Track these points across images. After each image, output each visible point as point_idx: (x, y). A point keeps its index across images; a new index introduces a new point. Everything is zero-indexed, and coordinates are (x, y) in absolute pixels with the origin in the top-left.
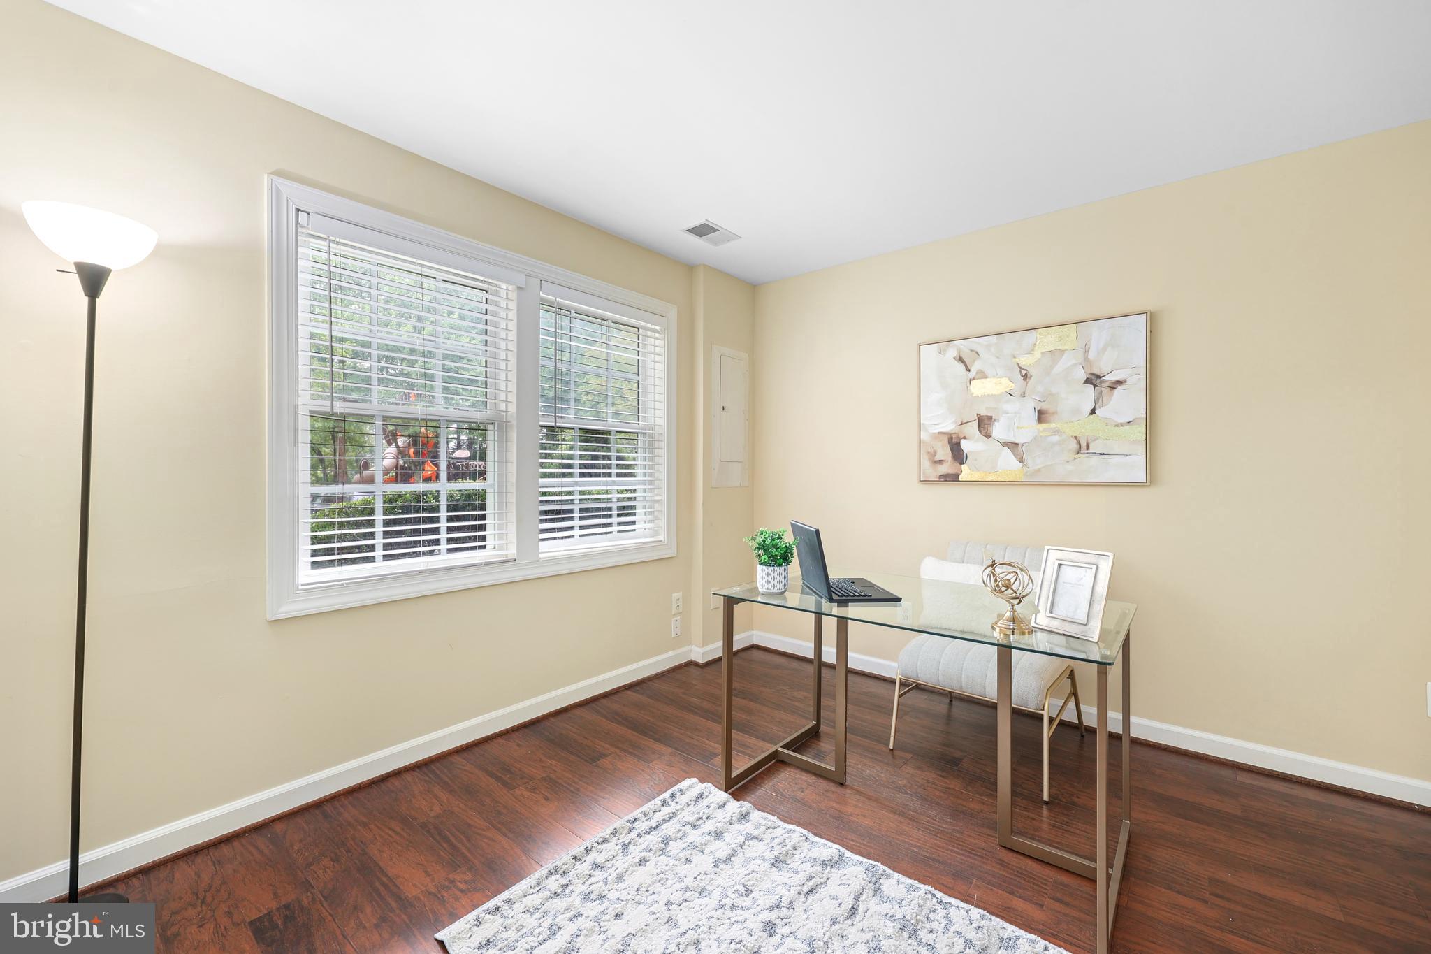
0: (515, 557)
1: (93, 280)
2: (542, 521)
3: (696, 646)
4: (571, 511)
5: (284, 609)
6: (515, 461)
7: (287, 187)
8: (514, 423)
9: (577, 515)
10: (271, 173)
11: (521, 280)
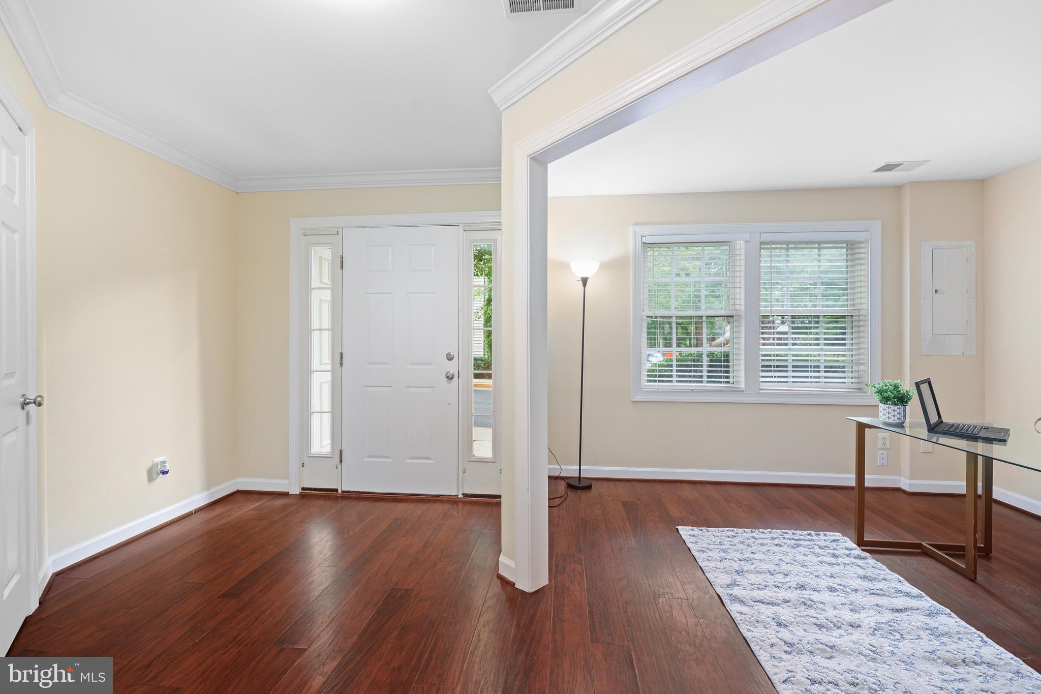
0: (744, 389)
1: (585, 281)
2: (763, 371)
3: (905, 478)
4: (786, 367)
5: (636, 397)
6: (744, 337)
7: (638, 228)
8: (743, 315)
9: (790, 368)
10: (633, 225)
11: (747, 237)
